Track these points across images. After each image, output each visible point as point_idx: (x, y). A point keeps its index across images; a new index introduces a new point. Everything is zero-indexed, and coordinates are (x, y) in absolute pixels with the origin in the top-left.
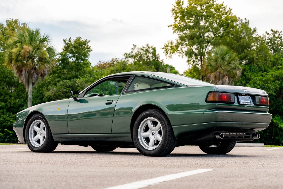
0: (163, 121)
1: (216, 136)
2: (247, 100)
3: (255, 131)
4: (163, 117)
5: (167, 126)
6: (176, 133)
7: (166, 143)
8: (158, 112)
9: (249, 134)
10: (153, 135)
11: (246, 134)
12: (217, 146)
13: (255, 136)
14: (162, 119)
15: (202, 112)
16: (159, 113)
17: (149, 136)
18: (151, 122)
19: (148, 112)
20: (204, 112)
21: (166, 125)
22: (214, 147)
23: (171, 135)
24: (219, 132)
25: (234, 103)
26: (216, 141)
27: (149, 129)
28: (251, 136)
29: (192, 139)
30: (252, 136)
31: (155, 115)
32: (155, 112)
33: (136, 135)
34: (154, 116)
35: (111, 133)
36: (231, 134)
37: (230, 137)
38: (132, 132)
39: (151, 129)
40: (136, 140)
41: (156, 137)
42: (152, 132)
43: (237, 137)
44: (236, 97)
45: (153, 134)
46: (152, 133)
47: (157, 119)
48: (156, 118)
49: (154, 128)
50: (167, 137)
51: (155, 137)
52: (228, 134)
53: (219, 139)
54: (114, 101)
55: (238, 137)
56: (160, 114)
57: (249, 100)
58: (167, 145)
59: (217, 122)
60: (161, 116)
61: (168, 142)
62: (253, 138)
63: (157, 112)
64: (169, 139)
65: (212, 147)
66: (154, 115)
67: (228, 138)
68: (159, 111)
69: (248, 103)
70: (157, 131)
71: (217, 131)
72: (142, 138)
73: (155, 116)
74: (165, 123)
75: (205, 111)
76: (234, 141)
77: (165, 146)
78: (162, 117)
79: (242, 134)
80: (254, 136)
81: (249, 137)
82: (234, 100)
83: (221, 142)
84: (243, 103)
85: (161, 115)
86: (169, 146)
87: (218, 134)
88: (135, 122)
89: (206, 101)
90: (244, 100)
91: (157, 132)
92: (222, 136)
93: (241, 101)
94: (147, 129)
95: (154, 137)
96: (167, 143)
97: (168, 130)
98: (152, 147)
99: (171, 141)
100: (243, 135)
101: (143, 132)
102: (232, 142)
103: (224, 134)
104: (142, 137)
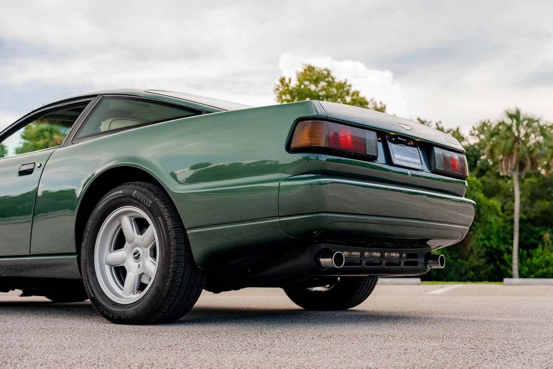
0: (159, 218)
1: (322, 260)
2: (413, 156)
3: (432, 247)
4: (161, 205)
5: (172, 234)
6: (198, 251)
7: (167, 284)
8: (149, 189)
9: (415, 256)
10: (137, 258)
11: (409, 256)
12: (329, 287)
13: (431, 261)
14: (159, 209)
15: (276, 184)
16: (150, 193)
17: (124, 262)
18: (131, 220)
19: (121, 192)
20: (283, 184)
21: (169, 227)
22: (320, 292)
23: (182, 259)
24: (330, 246)
25: (374, 158)
26: (323, 276)
27: (127, 242)
28: (421, 260)
29: (249, 271)
30: (423, 260)
31: (138, 198)
32: (140, 189)
33: (89, 258)
34: (137, 202)
35: (30, 256)
36: (366, 254)
37: (364, 263)
38: (78, 252)
39: (130, 242)
40: (89, 274)
41: (143, 266)
42: (134, 251)
43: (384, 263)
44: (380, 145)
45: (136, 256)
46: (135, 254)
47: (145, 211)
48: (141, 208)
49: (138, 238)
50: (171, 266)
51: (141, 265)
52: (356, 254)
53: (331, 270)
54: (39, 165)
55: (386, 265)
56: (153, 197)
57: (416, 155)
58: (169, 290)
59: (323, 215)
60: (154, 203)
61: (173, 282)
62: (426, 265)
63: (144, 190)
64: (175, 272)
65: (315, 291)
66: (135, 199)
67: (359, 267)
68: (151, 188)
69: (416, 163)
70: (146, 247)
71: (323, 246)
72: (107, 268)
73: (139, 201)
74: (165, 222)
75: (286, 180)
76: (374, 276)
77: (165, 294)
78: (157, 206)
79: (398, 255)
80: (429, 261)
81: (416, 263)
82: (374, 151)
83: (339, 279)
84: (400, 163)
85: (156, 199)
86: (178, 292)
87: (328, 254)
88: (87, 221)
89: (289, 149)
90: (403, 155)
91: (148, 251)
92: (339, 259)
93: (396, 156)
94: (120, 242)
95: (139, 265)
96: (171, 286)
97: (172, 244)
98: (131, 296)
99: (182, 278)
100: (400, 257)
101: (110, 250)
102: (368, 278)
103: (345, 254)
104: (107, 264)
